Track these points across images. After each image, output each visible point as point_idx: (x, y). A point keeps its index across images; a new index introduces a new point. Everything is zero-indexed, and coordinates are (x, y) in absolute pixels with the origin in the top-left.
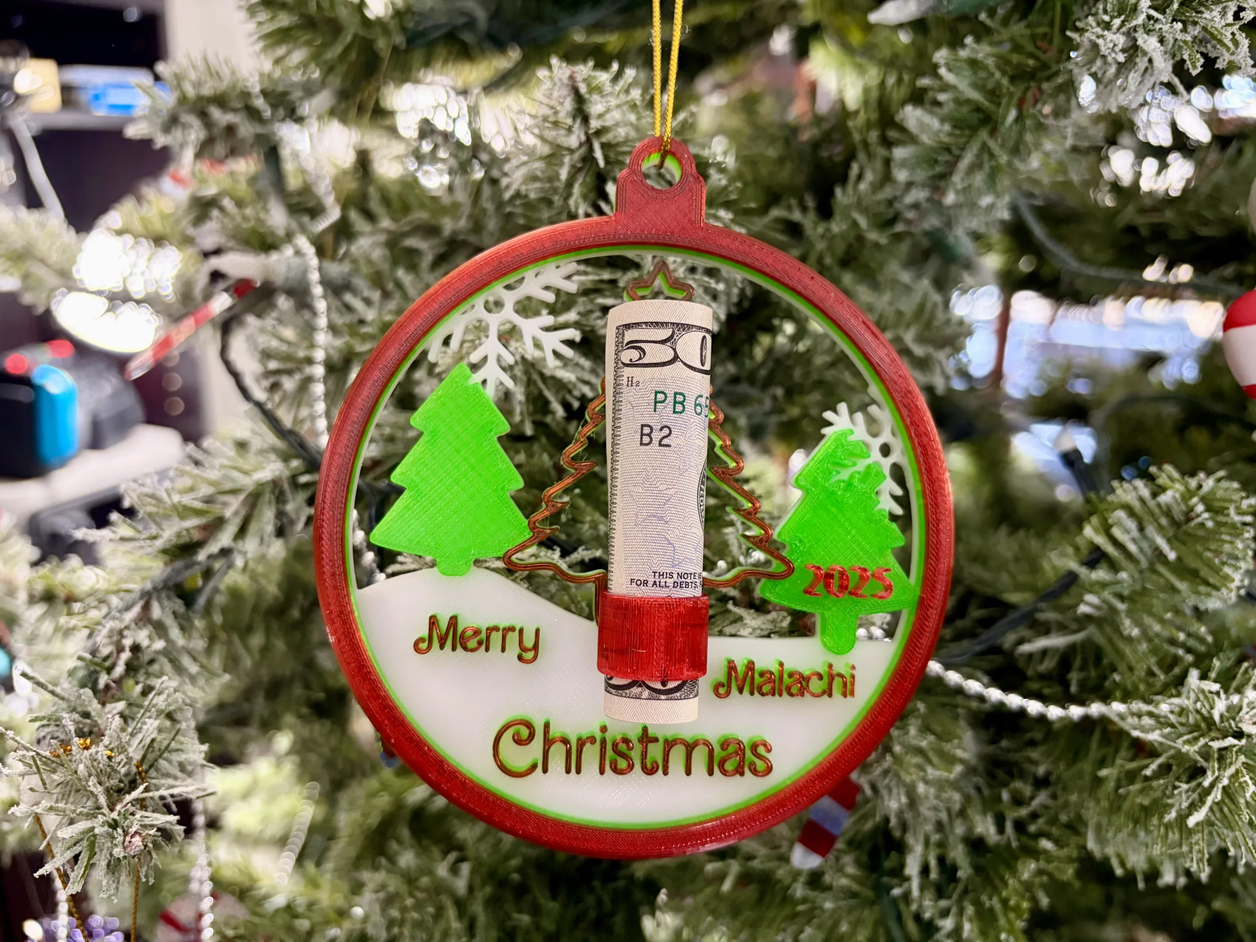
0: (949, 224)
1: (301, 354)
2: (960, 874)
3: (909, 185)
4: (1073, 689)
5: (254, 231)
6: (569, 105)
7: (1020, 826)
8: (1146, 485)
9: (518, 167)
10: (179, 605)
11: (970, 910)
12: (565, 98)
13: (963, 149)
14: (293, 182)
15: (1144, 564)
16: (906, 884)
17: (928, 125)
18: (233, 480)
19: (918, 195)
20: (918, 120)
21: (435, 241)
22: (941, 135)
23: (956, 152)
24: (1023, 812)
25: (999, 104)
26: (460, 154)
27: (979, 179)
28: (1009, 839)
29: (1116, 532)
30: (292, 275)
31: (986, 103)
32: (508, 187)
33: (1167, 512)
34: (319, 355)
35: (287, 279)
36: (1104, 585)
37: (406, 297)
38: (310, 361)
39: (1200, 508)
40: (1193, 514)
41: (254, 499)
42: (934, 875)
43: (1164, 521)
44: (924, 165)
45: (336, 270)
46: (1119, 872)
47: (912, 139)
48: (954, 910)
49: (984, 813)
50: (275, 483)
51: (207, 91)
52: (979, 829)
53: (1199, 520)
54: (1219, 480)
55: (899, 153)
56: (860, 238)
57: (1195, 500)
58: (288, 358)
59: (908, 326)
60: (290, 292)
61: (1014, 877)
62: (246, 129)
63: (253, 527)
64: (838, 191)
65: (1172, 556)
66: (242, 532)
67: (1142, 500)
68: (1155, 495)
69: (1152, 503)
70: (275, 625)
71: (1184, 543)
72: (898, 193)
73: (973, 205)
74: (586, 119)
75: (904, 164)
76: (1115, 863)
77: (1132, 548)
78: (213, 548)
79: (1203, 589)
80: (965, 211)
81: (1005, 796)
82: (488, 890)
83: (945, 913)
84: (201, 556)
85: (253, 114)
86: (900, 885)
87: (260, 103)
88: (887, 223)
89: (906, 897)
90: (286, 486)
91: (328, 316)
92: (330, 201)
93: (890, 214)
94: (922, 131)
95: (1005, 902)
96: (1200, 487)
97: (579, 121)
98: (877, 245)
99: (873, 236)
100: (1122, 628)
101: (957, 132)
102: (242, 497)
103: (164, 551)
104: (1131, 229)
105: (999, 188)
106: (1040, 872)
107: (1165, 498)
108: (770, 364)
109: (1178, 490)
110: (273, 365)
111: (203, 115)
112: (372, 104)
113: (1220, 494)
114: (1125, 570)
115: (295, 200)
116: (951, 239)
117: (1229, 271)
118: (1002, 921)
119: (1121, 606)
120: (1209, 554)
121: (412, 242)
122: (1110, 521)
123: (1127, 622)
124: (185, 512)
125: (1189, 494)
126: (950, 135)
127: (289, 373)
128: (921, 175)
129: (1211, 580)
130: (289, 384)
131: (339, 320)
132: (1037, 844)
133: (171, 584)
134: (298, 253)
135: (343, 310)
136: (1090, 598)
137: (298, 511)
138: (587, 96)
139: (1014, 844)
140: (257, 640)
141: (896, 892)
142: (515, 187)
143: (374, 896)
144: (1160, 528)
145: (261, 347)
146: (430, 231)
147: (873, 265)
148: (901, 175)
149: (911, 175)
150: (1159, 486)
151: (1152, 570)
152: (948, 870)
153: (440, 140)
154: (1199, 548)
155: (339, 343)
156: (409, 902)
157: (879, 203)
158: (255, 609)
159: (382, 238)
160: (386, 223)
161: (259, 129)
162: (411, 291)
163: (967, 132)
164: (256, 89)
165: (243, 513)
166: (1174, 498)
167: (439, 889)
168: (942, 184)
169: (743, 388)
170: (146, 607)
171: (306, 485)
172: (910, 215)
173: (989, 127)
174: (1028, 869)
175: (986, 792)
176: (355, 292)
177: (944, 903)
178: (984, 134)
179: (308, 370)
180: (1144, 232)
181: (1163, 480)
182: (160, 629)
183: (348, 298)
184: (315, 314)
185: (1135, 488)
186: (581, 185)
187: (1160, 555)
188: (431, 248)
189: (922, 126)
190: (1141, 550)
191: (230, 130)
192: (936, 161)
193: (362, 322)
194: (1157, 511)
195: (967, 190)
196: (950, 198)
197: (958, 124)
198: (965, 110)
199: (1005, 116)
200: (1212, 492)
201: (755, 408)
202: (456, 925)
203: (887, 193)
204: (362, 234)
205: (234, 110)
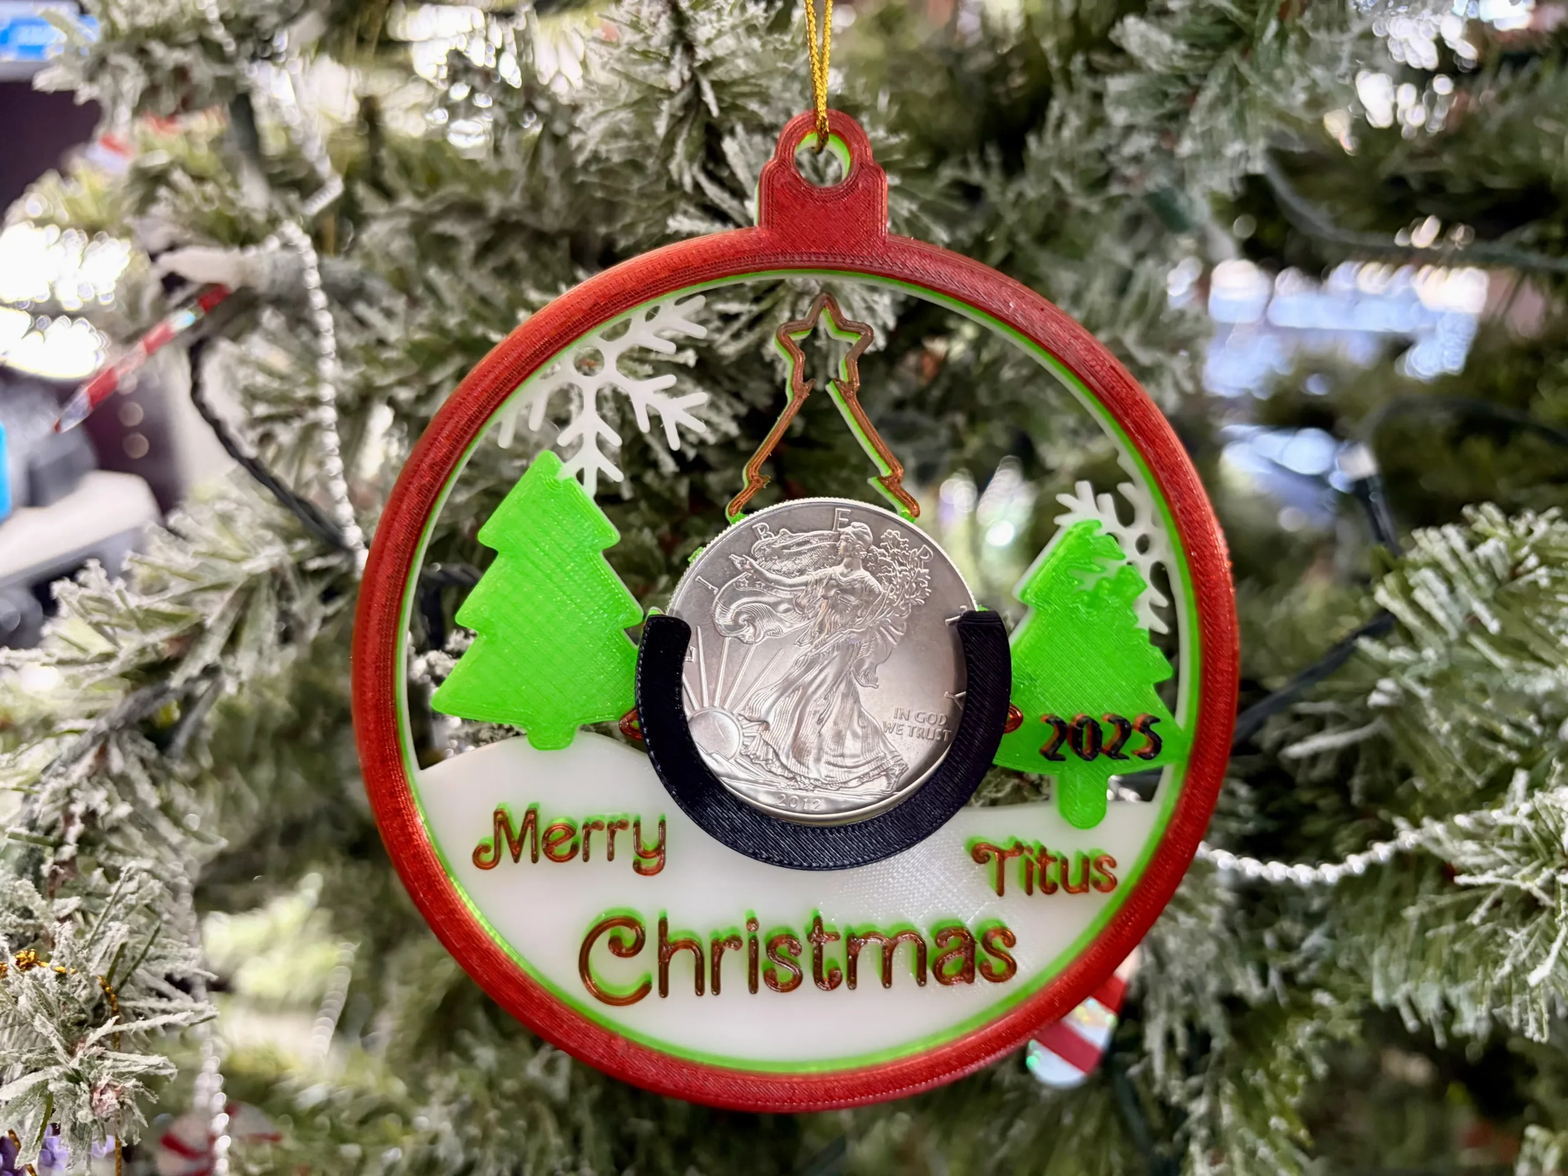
0: (1181, 180)
1: (301, 393)
2: (1217, 1044)
3: (1129, 130)
4: (1356, 798)
5: (219, 216)
6: (665, 27)
7: (1288, 977)
8: (1459, 532)
9: (595, 119)
10: (149, 750)
11: (1229, 1089)
12: (659, 16)
13: (1204, 77)
14: (273, 144)
15: (1453, 635)
16: (1145, 1060)
17: (1158, 44)
18: (215, 571)
19: (1140, 143)
20: (1143, 36)
21: (478, 224)
22: (1175, 58)
23: (1194, 80)
24: (1295, 960)
25: (1254, 14)
26: (508, 102)
27: (1223, 120)
28: (1274, 992)
29: (1420, 596)
30: (280, 277)
31: (1236, 11)
32: (580, 147)
33: (1487, 567)
34: (328, 392)
35: (273, 282)
36: (1403, 667)
37: (440, 304)
38: (315, 402)
39: (1532, 561)
40: (1521, 569)
41: (247, 595)
42: (1181, 1048)
43: (1482, 579)
44: (1150, 101)
45: (343, 268)
46: (1411, 1024)
47: (1132, 65)
48: (1207, 1088)
49: (1243, 964)
50: (275, 574)
51: (144, 20)
52: (1240, 987)
53: (1530, 577)
54: (1553, 521)
55: (1116, 85)
56: (1063, 205)
57: (1525, 550)
58: (282, 398)
59: (1127, 324)
60: (278, 302)
61: (1284, 1043)
62: (204, 72)
63: (247, 636)
64: (1032, 141)
65: (1494, 626)
66: (232, 642)
67: (1454, 554)
68: (1472, 546)
69: (1467, 557)
70: (287, 752)
71: (1506, 607)
72: (1113, 141)
73: (1215, 154)
74: (689, 48)
75: (1121, 100)
76: (1405, 1013)
77: (1440, 616)
78: (192, 668)
79: (1530, 665)
80: (1204, 163)
81: (1269, 939)
82: (596, 1091)
83: (1196, 1093)
84: (176, 681)
85: (212, 50)
86: (1138, 1061)
87: (219, 33)
88: (1098, 184)
89: (1147, 1076)
90: (290, 576)
91: (335, 335)
92: (325, 168)
93: (1102, 169)
94: (1148, 52)
95: (1273, 1077)
96: (1530, 532)
97: (679, 49)
98: (1085, 214)
99: (1079, 201)
100: (1425, 722)
101: (1196, 53)
102: (228, 595)
103: (124, 675)
104: (1398, 181)
105: (1251, 130)
106: (1318, 1035)
107: (1486, 550)
108: (945, 382)
109: (1501, 539)
110: (261, 410)
111: (142, 53)
112: (376, 31)
113: (1555, 539)
114: (1430, 645)
115: (277, 169)
116: (1182, 202)
117: (1528, 234)
118: (1269, 1099)
119: (1424, 693)
120: (1540, 621)
121: (446, 227)
122: (1411, 582)
123: (1433, 713)
124: (147, 620)
125: (1515, 544)
126: (1186, 56)
127: (285, 419)
128: (1145, 116)
129: (1545, 655)
130: (286, 435)
131: (352, 341)
132: (1310, 997)
133: (135, 720)
134: (287, 245)
135: (356, 326)
136: (1387, 684)
137: (309, 611)
138: (690, 13)
139: (1283, 1001)
140: (265, 773)
141: (1134, 1070)
142: (590, 146)
143: (445, 1109)
144: (1477, 586)
145: (243, 383)
146: (471, 210)
147: (1080, 241)
148: (1119, 117)
149: (1132, 115)
150: (1476, 533)
151: (1463, 641)
152: (1201, 1040)
153: (478, 81)
154: (1527, 612)
155: (352, 375)
156: (492, 1115)
157: (1087, 155)
158: (260, 730)
159: (405, 222)
160: (408, 201)
161: (221, 71)
162: (449, 298)
163: (1210, 53)
164: (213, 15)
165: (232, 616)
166: (1498, 550)
167: (530, 1093)
168: (1173, 126)
169: (910, 415)
170: (103, 754)
171: (318, 573)
172: (1130, 171)
173: (1241, 44)
174: (1302, 1033)
175: (1244, 934)
176: (371, 301)
177: (1194, 1081)
178: (1233, 55)
179: (312, 415)
180: (1415, 184)
181: (1481, 525)
182: (123, 784)
183: (361, 308)
184: (316, 333)
185: (1444, 537)
186: (685, 141)
187: (1475, 624)
188: (473, 234)
189: (1146, 43)
190: (1450, 617)
191: (181, 73)
192: (1166, 95)
193: (382, 343)
194: (1473, 566)
195: (1207, 135)
196: (1186, 147)
197: (1198, 42)
198: (1206, 20)
199: (1264, 28)
200: (1545, 539)
201: (927, 443)
202: (556, 1141)
203: (1098, 141)
204: (374, 217)
205: (184, 46)
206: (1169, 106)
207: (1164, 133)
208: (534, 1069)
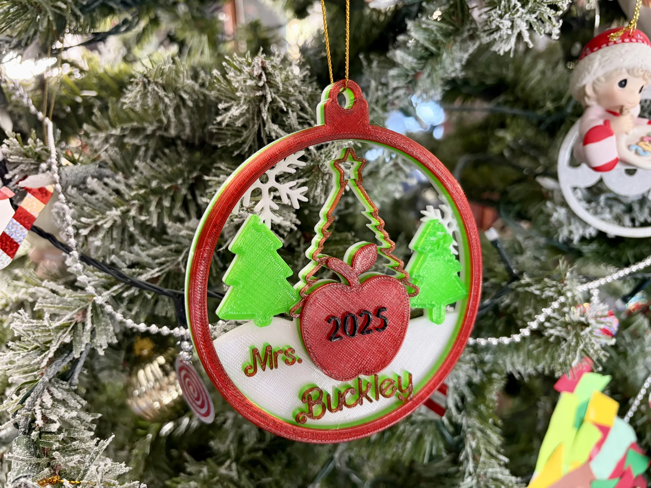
206: (410, 79)
207: (408, 88)
208: (223, 470)
